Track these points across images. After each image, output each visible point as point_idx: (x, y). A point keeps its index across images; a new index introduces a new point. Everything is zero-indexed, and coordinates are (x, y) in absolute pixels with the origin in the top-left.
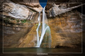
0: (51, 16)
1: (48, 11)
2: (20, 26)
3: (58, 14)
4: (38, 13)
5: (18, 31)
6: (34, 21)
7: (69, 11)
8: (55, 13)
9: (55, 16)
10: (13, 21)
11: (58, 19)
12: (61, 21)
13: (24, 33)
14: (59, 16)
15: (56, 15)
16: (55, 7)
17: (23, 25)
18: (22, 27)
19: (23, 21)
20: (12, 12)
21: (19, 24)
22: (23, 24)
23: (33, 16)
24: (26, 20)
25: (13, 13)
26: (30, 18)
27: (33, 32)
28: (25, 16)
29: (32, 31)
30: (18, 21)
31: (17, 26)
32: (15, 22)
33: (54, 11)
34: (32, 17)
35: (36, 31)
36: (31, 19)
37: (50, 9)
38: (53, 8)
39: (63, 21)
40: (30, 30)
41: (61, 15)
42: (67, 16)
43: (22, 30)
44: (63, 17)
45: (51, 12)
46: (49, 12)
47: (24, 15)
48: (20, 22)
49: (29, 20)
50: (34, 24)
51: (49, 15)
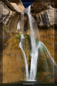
0: (41, 24)
1: (37, 15)
4: (20, 14)
6: (10, 27)
8: (50, 20)
9: (49, 26)
15: (51, 24)
16: (50, 10)
23: (10, 19)
26: (5, 20)
27: (15, 49)
33: (49, 18)
34: (7, 20)
35: (20, 48)
36: (5, 23)
37: (42, 13)
38: (47, 11)
45: (43, 18)
46: (39, 17)
49: (2, 24)
50: (11, 35)
51: (39, 23)
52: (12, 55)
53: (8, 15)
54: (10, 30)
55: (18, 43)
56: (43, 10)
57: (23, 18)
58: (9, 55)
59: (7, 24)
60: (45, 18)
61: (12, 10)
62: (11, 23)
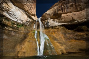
0: (46, 26)
1: (44, 22)
2: (14, 30)
3: (52, 26)
4: (35, 21)
5: (12, 36)
7: (60, 26)
9: (49, 27)
10: (8, 22)
11: (51, 30)
12: (54, 31)
13: (21, 39)
14: (52, 27)
15: (51, 26)
16: (50, 20)
17: (18, 30)
18: (17, 32)
19: (19, 25)
20: (9, 12)
21: (13, 28)
22: (19, 28)
23: (30, 23)
24: (22, 25)
25: (11, 14)
26: (27, 24)
27: (32, 38)
28: (23, 20)
29: (29, 37)
30: (13, 24)
31: (11, 29)
32: (10, 24)
33: (49, 23)
34: (29, 23)
35: (35, 38)
36: (28, 25)
37: (46, 21)
38: (48, 20)
39: (55, 31)
40: (27, 36)
41: (54, 27)
42: (58, 29)
43: (17, 35)
44: (56, 29)
45: (46, 23)
47: (21, 19)
48: (16, 25)
49: (26, 25)
50: (30, 31)
51: (45, 25)
52: (30, 42)
53: (29, 21)
54: (30, 28)
55: (34, 35)
56: (46, 19)
57: (37, 23)
58: (29, 41)
59: (28, 26)
60: (47, 23)
61: (31, 19)
62: (31, 25)
